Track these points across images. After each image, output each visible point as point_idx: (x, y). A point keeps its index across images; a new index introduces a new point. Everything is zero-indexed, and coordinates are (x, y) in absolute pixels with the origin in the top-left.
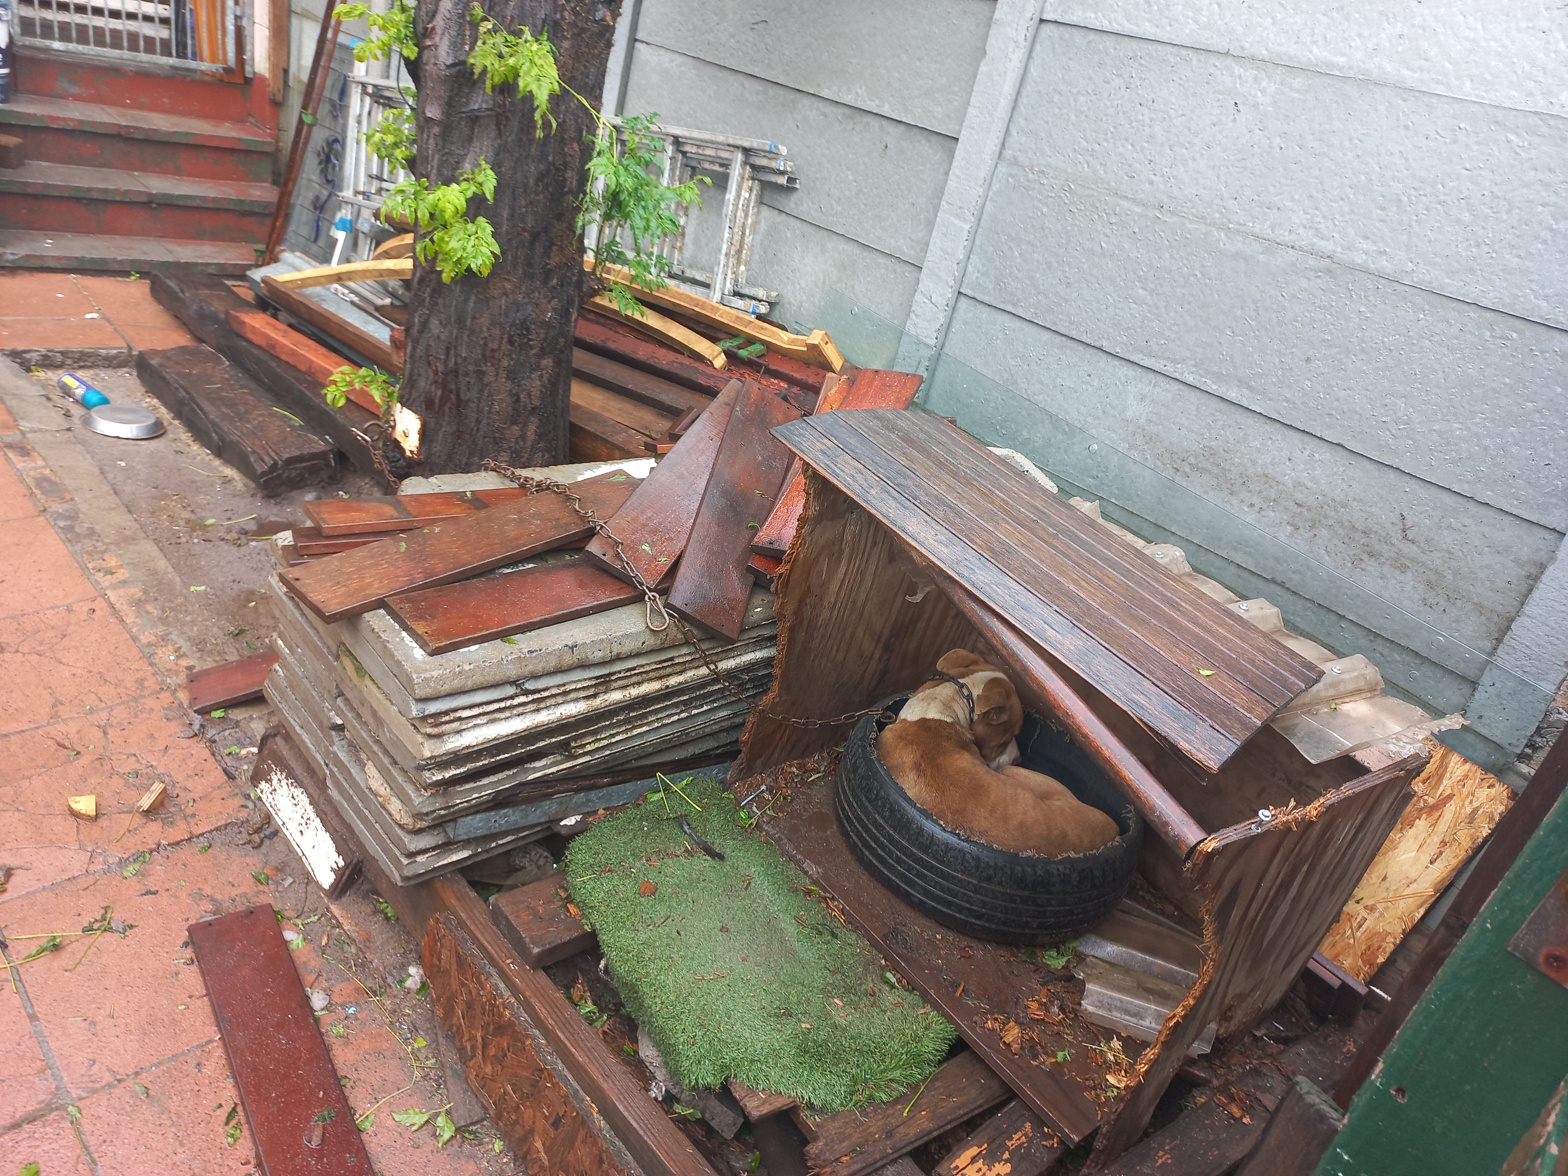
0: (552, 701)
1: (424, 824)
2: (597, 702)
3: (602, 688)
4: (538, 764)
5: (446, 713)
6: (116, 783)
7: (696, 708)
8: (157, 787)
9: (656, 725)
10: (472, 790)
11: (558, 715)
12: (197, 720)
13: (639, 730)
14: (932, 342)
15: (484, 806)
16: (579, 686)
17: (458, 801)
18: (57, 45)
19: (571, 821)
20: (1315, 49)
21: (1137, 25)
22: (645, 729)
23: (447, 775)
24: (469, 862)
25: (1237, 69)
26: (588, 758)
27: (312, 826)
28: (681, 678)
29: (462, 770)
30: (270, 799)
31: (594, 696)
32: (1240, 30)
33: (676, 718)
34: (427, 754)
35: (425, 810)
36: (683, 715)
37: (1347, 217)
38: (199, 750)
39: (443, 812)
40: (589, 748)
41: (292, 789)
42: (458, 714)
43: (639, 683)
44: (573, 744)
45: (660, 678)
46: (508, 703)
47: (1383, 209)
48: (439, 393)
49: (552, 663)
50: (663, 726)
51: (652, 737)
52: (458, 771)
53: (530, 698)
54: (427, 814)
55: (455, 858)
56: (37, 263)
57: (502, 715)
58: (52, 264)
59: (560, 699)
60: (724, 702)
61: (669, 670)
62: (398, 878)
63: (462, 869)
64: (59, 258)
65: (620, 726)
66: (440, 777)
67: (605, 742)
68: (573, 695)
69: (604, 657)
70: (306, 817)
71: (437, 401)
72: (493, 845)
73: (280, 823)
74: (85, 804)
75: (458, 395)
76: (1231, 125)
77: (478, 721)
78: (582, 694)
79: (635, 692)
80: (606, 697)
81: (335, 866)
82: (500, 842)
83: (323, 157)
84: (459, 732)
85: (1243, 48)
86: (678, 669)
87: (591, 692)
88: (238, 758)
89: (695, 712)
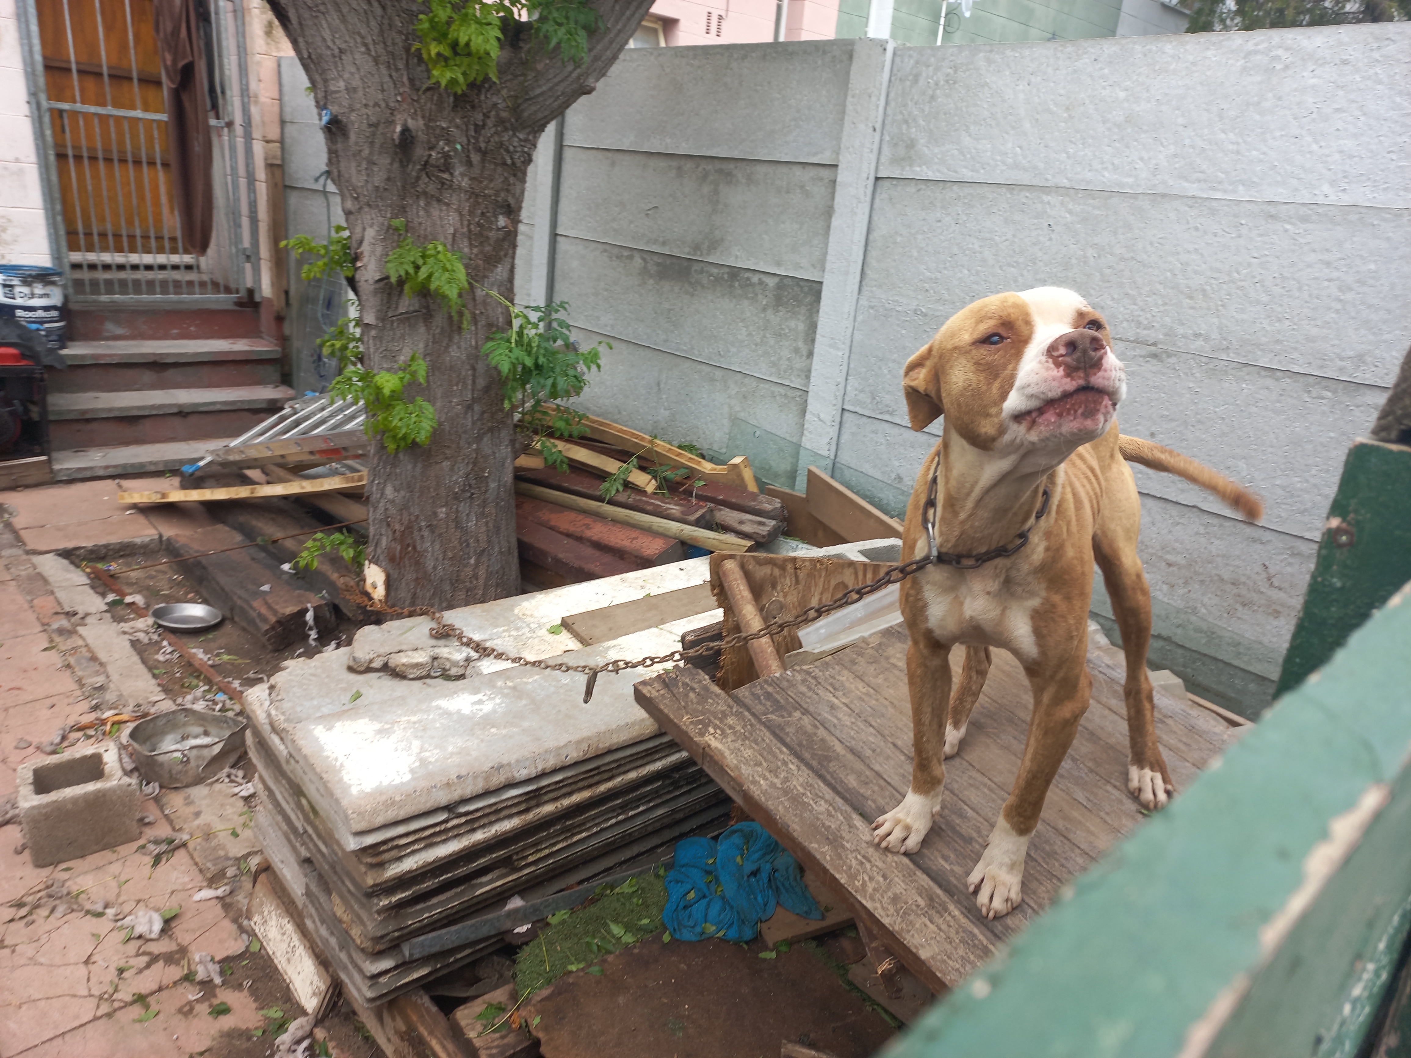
0: (485, 821)
1: (380, 947)
2: (530, 816)
3: (533, 803)
4: (484, 879)
5: (384, 842)
7: (632, 809)
9: (595, 830)
10: (423, 911)
11: (493, 831)
13: (579, 837)
14: (826, 453)
15: (438, 925)
16: (510, 803)
17: (409, 922)
18: (104, 298)
19: (523, 929)
20: (1106, 174)
21: (956, 172)
22: (584, 835)
23: (394, 899)
24: (431, 978)
25: (1046, 198)
26: (532, 869)
27: (298, 953)
28: (610, 785)
29: (407, 893)
30: (262, 930)
31: (527, 810)
32: (1041, 165)
33: (613, 821)
34: (370, 882)
35: (379, 934)
36: (621, 818)
37: (1162, 308)
39: (396, 934)
40: (531, 859)
41: (280, 919)
42: (395, 843)
43: (570, 794)
44: (515, 857)
45: (590, 786)
46: (443, 827)
47: (1191, 298)
48: (399, 548)
49: (480, 787)
50: (602, 830)
52: (404, 895)
53: (464, 820)
54: (382, 937)
55: (416, 975)
56: (88, 474)
57: (439, 839)
58: (101, 473)
59: (493, 817)
60: (659, 801)
61: (597, 779)
63: (424, 985)
64: (107, 467)
65: (559, 835)
66: (387, 902)
67: (547, 852)
68: (505, 813)
70: (292, 944)
71: (397, 556)
72: (452, 959)
76: (1048, 243)
77: (416, 847)
78: (514, 810)
79: (566, 802)
80: (538, 810)
81: (317, 991)
82: (459, 956)
84: (400, 859)
85: (1047, 180)
86: (606, 776)
87: (522, 807)
89: (631, 814)
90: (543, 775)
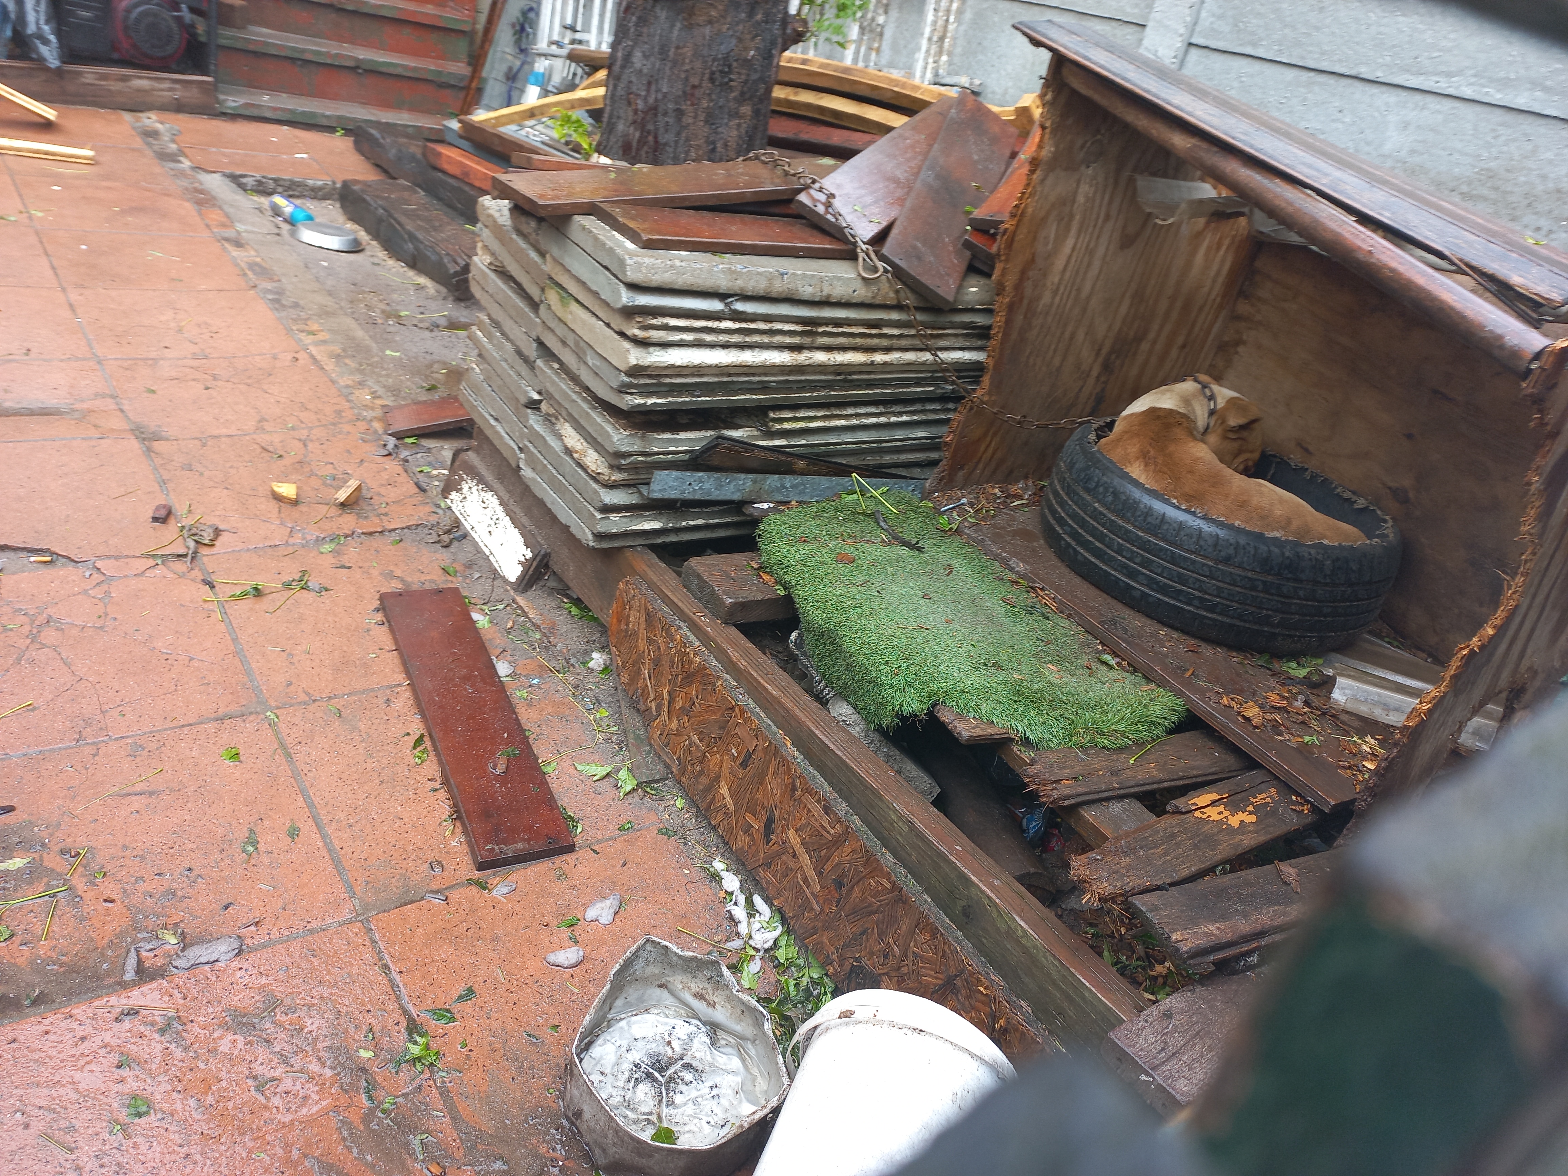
0: (758, 339)
1: (619, 477)
2: (801, 359)
3: (808, 339)
4: (734, 434)
5: (655, 314)
6: (315, 483)
7: (895, 413)
8: (353, 484)
9: (854, 422)
10: (670, 442)
11: (762, 359)
12: (392, 442)
13: (838, 421)
16: (785, 327)
17: (656, 449)
19: (763, 506)
22: (843, 422)
23: (649, 401)
24: (660, 539)
26: (785, 441)
27: (501, 524)
28: (886, 358)
29: (663, 401)
30: (460, 507)
31: (799, 349)
33: (874, 420)
34: (633, 361)
35: (624, 449)
36: (880, 419)
38: (392, 466)
39: (639, 460)
40: (787, 426)
41: (483, 493)
42: (667, 320)
43: (843, 352)
44: (772, 414)
45: (866, 349)
46: (716, 322)
48: (637, 134)
49: (763, 281)
50: (861, 425)
51: (848, 438)
52: (659, 401)
53: (737, 325)
54: (624, 455)
55: (647, 526)
57: (709, 338)
59: (766, 339)
61: (875, 341)
62: (590, 537)
63: (653, 546)
65: (819, 407)
66: (642, 401)
67: (803, 425)
68: (778, 339)
69: (813, 295)
70: (495, 518)
71: (634, 144)
72: (684, 524)
73: (469, 528)
74: (288, 490)
75: (656, 137)
77: (685, 337)
78: (788, 340)
79: (839, 359)
80: (811, 354)
81: (523, 559)
82: (692, 523)
83: (518, 28)
84: (665, 345)
86: (883, 345)
87: (797, 340)
88: (429, 476)
89: (894, 419)
90: (826, 303)
